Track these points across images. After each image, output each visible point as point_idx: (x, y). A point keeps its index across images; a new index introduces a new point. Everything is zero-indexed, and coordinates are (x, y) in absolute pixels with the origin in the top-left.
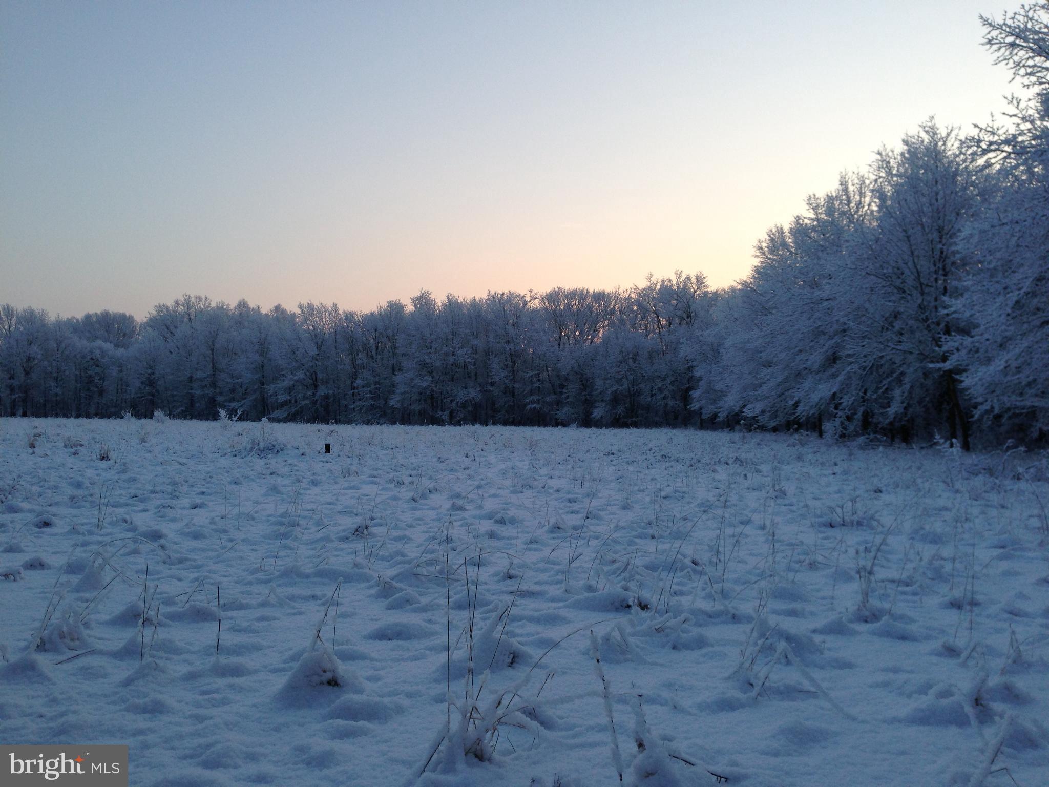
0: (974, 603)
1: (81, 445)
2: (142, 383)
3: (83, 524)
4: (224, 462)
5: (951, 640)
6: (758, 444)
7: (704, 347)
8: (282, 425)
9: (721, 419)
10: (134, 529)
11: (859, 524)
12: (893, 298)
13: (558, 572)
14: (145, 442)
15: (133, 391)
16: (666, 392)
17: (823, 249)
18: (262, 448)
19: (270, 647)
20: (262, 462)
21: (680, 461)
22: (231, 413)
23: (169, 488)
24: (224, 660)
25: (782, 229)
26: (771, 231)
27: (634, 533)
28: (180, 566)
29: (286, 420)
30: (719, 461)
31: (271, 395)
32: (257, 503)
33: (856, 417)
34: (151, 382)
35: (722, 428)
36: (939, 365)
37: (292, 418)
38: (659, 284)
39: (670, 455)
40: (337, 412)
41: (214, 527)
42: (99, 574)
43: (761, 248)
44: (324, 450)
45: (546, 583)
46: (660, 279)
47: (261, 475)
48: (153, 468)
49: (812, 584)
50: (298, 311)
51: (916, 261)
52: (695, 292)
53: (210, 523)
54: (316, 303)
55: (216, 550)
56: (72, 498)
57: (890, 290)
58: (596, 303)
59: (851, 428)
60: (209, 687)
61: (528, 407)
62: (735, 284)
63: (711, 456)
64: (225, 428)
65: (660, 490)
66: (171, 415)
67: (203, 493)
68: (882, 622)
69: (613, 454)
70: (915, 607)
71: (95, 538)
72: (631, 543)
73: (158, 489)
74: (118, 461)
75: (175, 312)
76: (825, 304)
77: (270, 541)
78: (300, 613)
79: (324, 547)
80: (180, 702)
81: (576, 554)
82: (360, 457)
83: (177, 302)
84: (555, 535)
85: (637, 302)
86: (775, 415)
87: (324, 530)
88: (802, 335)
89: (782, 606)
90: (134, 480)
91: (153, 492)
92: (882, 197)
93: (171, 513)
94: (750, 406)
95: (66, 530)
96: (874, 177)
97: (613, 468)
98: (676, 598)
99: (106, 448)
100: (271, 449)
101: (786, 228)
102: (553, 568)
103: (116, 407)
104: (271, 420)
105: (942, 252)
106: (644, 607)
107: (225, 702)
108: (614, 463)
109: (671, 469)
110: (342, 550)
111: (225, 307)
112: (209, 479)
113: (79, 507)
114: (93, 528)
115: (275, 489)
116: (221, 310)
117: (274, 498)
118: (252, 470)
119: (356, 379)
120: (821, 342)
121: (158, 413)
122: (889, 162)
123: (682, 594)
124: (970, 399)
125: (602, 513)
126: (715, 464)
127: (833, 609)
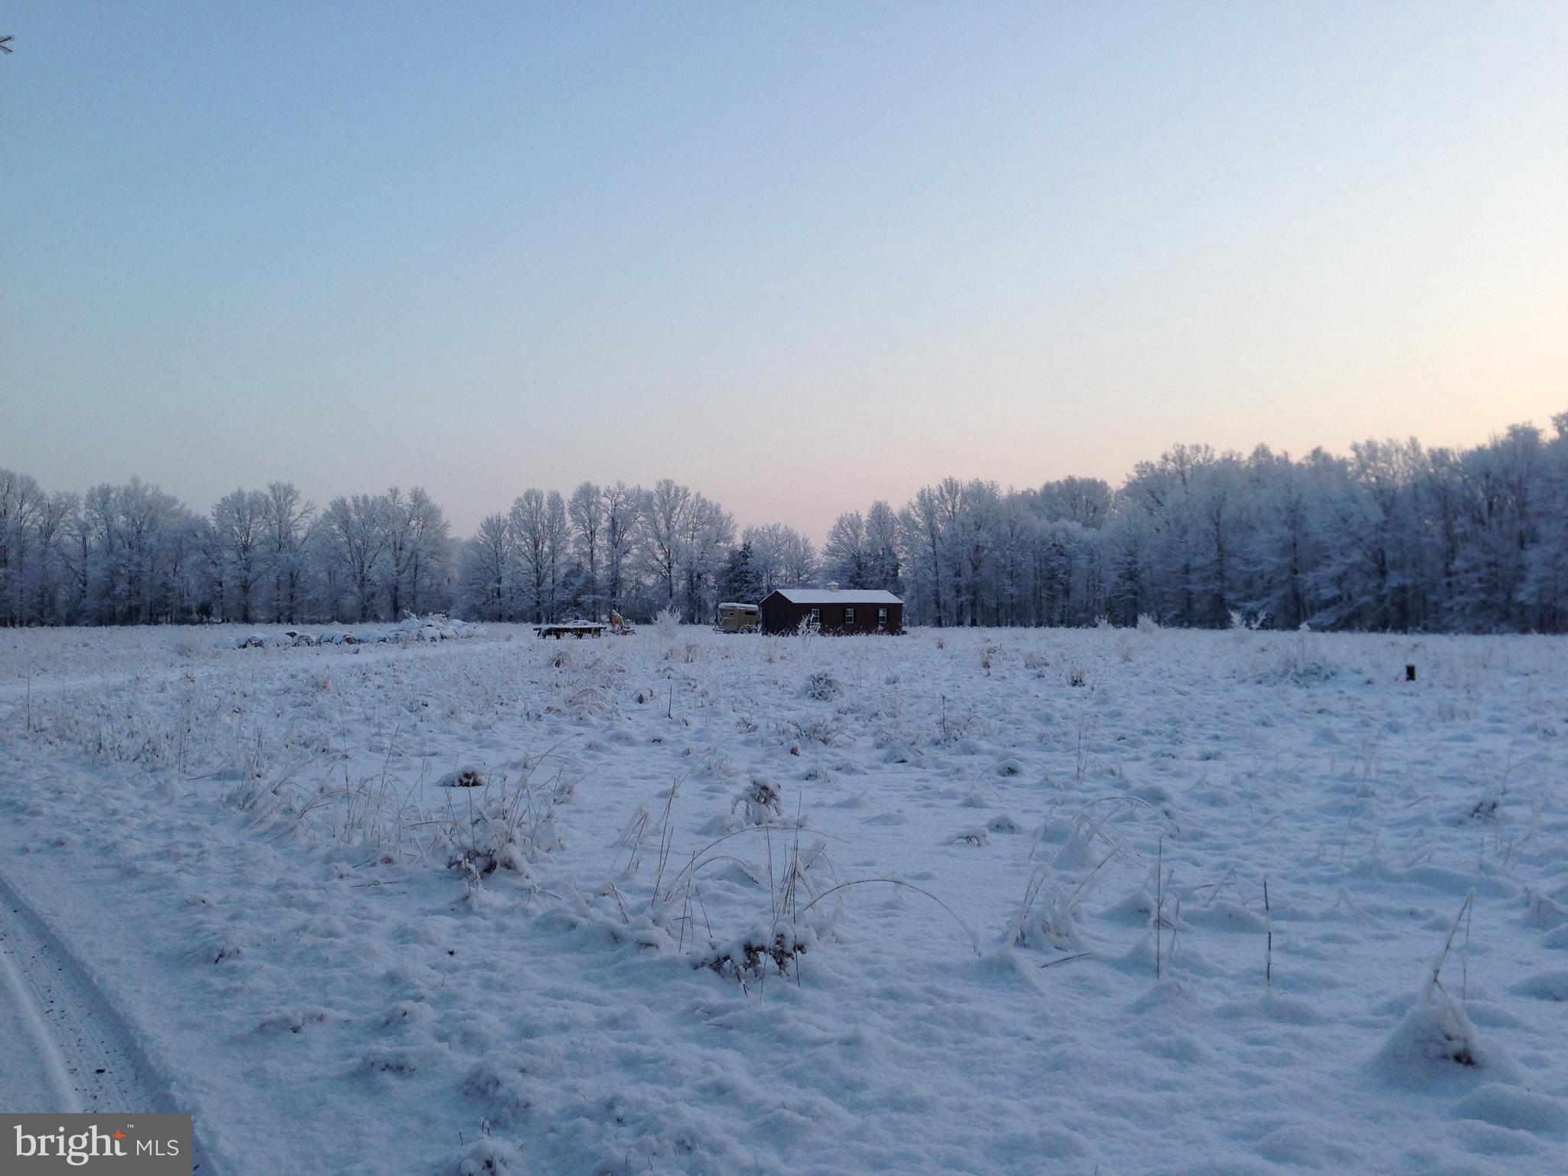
1: (1047, 665)
2: (1120, 577)
3: (1058, 774)
4: (1244, 692)
8: (1328, 635)
10: (1125, 785)
14: (1130, 660)
15: (1108, 590)
18: (1301, 672)
19: (1349, 985)
20: (1303, 693)
22: (1249, 617)
23: (1168, 728)
24: (1279, 996)
28: (1194, 844)
29: (1334, 628)
31: (1309, 590)
32: (1301, 756)
34: (1132, 575)
37: (1345, 624)
40: (1422, 614)
41: (1238, 789)
42: (1086, 845)
44: (1404, 675)
47: (1303, 713)
48: (1143, 698)
50: (1350, 455)
53: (1233, 783)
54: (1381, 440)
55: (1244, 825)
56: (1041, 737)
60: (1260, 1033)
64: (1241, 640)
66: (1159, 621)
67: (1217, 737)
71: (1075, 794)
73: (1151, 728)
74: (1095, 686)
75: (1162, 470)
77: (1327, 817)
78: (1396, 938)
79: (1421, 833)
80: (1219, 1049)
82: (1468, 687)
83: (1165, 457)
87: (1417, 806)
90: (1119, 714)
91: (1147, 733)
93: (1175, 765)
95: (1036, 781)
99: (1078, 668)
100: (1318, 673)
103: (1086, 611)
104: (1315, 628)
107: (1285, 1061)
110: (1455, 840)
111: (1235, 458)
112: (1224, 717)
113: (1050, 750)
114: (1071, 781)
115: (1328, 736)
116: (1229, 463)
117: (1326, 750)
118: (1288, 705)
119: (1453, 559)
121: (1144, 620)
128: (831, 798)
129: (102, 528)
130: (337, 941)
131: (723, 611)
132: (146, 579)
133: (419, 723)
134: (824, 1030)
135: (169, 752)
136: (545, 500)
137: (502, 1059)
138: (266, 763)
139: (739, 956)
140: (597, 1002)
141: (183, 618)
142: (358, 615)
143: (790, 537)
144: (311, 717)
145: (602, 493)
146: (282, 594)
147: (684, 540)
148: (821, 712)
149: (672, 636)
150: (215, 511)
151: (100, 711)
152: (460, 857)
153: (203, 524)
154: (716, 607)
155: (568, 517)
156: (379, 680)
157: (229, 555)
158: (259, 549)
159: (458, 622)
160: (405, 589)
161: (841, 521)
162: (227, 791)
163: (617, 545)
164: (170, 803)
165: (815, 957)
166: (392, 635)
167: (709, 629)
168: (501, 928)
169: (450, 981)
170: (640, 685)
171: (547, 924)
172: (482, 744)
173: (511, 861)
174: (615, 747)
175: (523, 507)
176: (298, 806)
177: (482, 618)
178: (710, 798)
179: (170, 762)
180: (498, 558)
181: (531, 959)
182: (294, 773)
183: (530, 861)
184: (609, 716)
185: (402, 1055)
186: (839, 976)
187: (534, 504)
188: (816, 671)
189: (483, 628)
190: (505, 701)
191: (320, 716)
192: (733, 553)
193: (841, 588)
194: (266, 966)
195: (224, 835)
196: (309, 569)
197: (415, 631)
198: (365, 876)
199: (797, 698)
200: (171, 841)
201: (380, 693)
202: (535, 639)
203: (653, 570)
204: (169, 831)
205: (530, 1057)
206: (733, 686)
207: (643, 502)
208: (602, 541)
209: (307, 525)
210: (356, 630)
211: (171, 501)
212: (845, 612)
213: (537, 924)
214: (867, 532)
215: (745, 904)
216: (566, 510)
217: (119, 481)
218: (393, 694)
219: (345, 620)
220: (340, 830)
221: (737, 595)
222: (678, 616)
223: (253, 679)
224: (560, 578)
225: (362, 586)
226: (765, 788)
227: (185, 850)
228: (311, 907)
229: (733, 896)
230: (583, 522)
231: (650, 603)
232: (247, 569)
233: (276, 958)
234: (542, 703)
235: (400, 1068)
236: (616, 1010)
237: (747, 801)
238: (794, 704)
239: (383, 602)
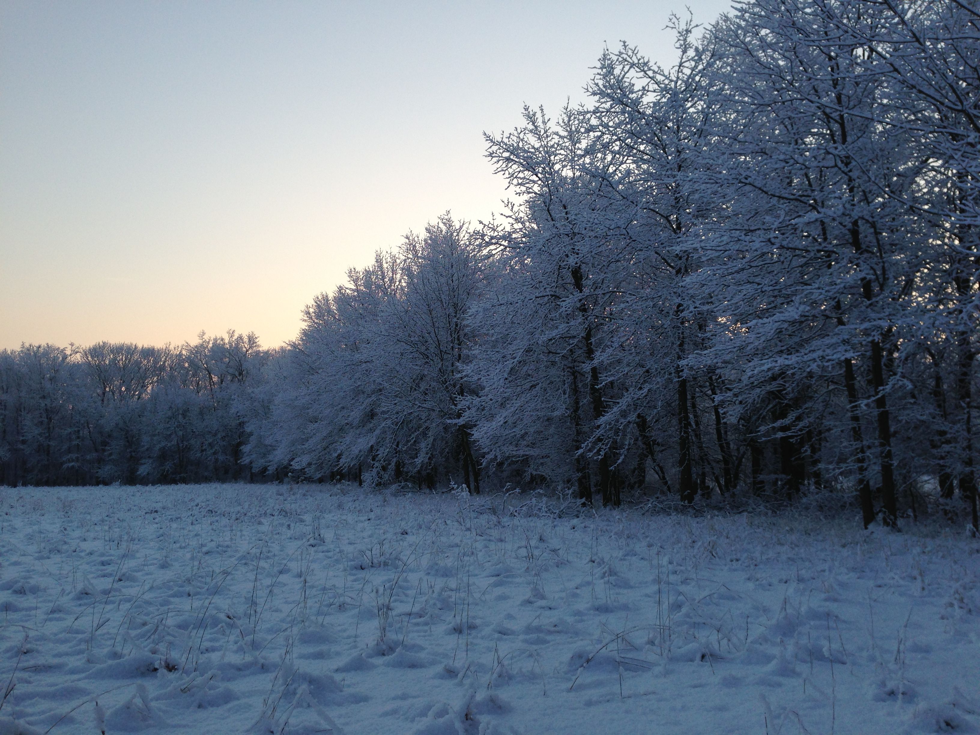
0: (472, 627)
5: (451, 662)
6: (304, 495)
7: (255, 404)
9: (270, 472)
11: (386, 564)
12: (419, 363)
13: (81, 641)
16: (216, 447)
17: (362, 316)
21: (226, 515)
25: (327, 296)
26: (318, 298)
27: (171, 592)
30: (265, 514)
33: (389, 467)
35: (272, 481)
36: (456, 421)
38: (211, 343)
39: (216, 510)
43: (308, 313)
45: (67, 654)
46: (213, 337)
49: (339, 625)
51: (437, 331)
52: (247, 351)
57: (416, 355)
58: (145, 359)
59: (386, 476)
61: (65, 466)
62: (284, 345)
63: (257, 508)
65: (202, 545)
68: (396, 654)
69: (156, 512)
70: (425, 636)
72: (166, 603)
76: (364, 365)
81: (101, 620)
84: (81, 602)
85: (188, 359)
86: (320, 467)
88: (344, 394)
89: (311, 649)
92: (410, 275)
94: (297, 460)
96: (404, 258)
97: (156, 526)
98: (206, 655)
101: (331, 296)
102: (75, 638)
105: (457, 325)
106: (171, 668)
108: (156, 521)
109: (217, 524)
120: (361, 400)
122: (415, 246)
123: (213, 650)
124: (479, 449)
125: (139, 574)
126: (261, 516)
127: (355, 647)
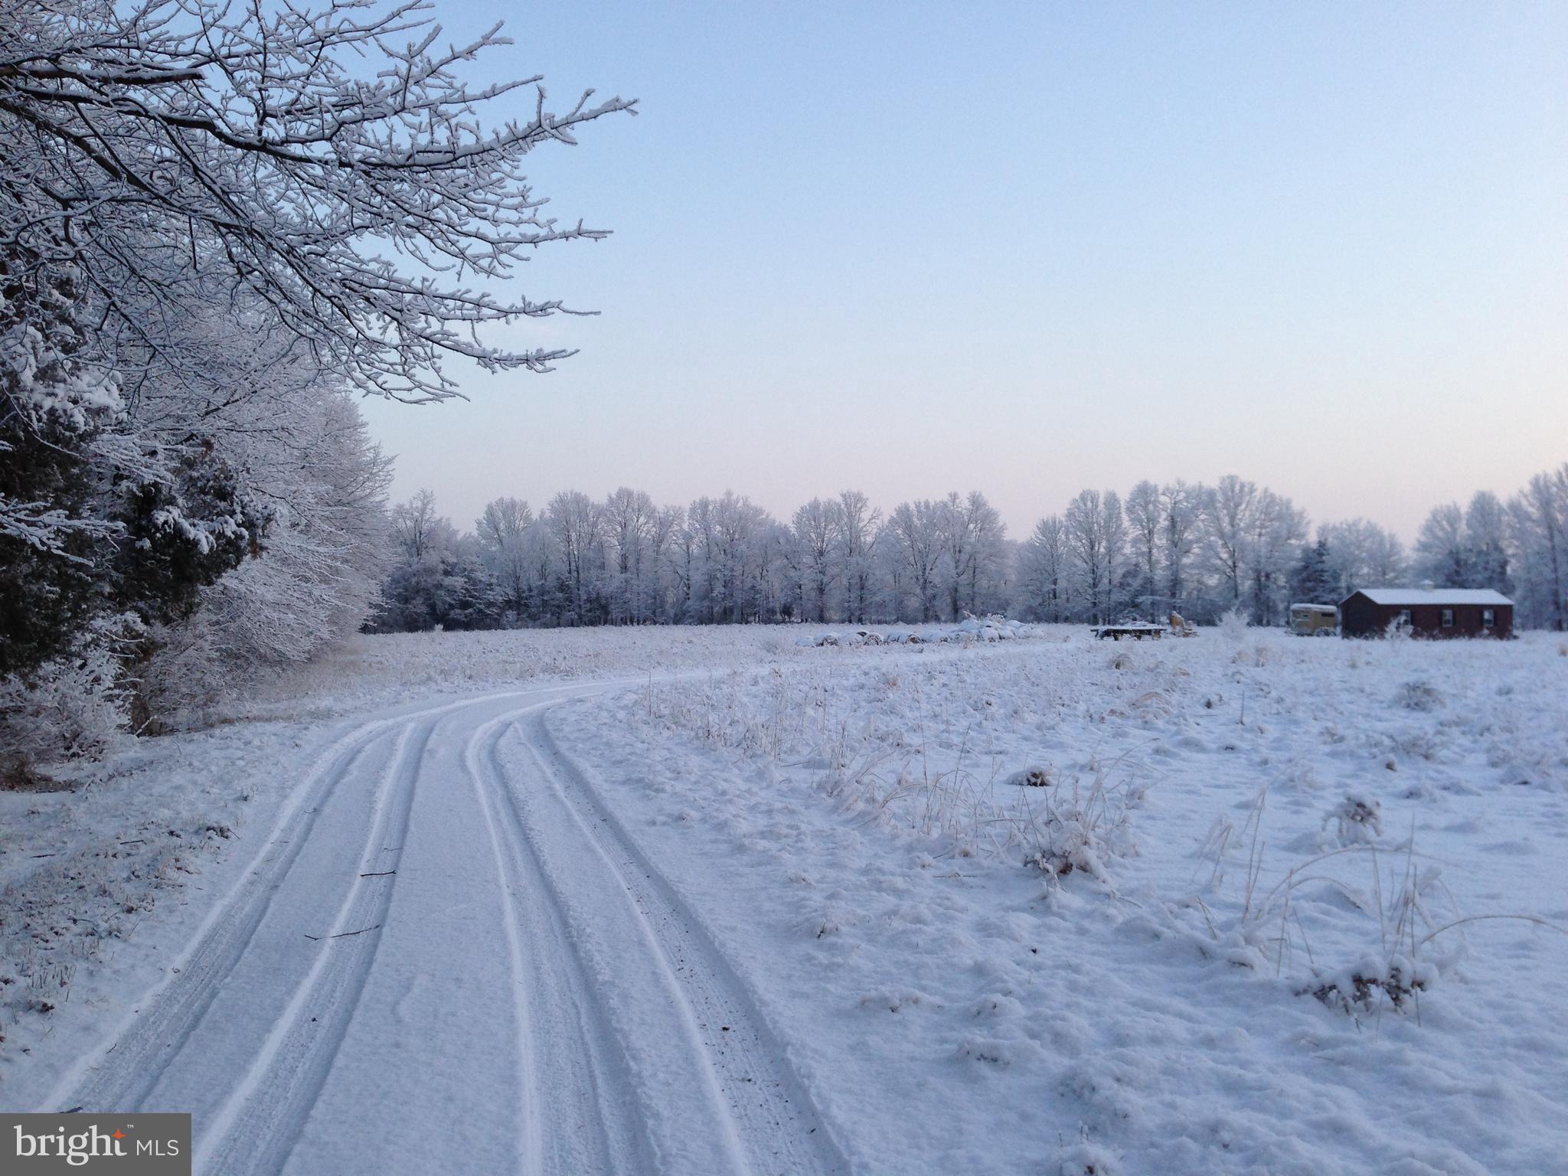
128: (1441, 820)
129: (702, 537)
130: (925, 927)
131: (1296, 613)
132: (738, 582)
133: (984, 722)
134: (1454, 1077)
135: (765, 741)
136: (1101, 500)
137: (1097, 1063)
138: (848, 753)
139: (1348, 987)
140: (1189, 1019)
141: (769, 618)
142: (921, 616)
143: (1373, 532)
144: (884, 713)
145: (1160, 492)
146: (853, 596)
147: (1250, 538)
148: (1420, 724)
149: (1238, 638)
150: (795, 519)
151: (706, 701)
152: (1038, 856)
153: (785, 531)
154: (1287, 608)
155: (1124, 516)
156: (943, 679)
157: (807, 560)
158: (833, 554)
159: (1016, 623)
160: (964, 591)
161: (1435, 514)
162: (816, 779)
163: (1177, 545)
164: (768, 787)
165: (1439, 995)
166: (953, 635)
167: (1280, 631)
168: (1082, 932)
169: (1036, 979)
170: (1206, 688)
171: (1131, 931)
172: (1047, 745)
173: (1087, 863)
174: (1184, 753)
175: (1078, 508)
176: (880, 796)
177: (1039, 619)
178: (1296, 812)
179: (767, 750)
180: (1054, 558)
181: (1116, 965)
182: (874, 765)
183: (1106, 865)
184: (1176, 720)
185: (995, 1047)
186: (1467, 1020)
187: (1089, 504)
188: (1412, 678)
189: (1040, 629)
190: (1067, 702)
191: (892, 711)
192: (1306, 550)
193: (1437, 587)
194: (863, 945)
195: (815, 820)
196: (877, 572)
197: (974, 632)
198: (944, 867)
199: (1389, 707)
200: (772, 822)
201: (945, 692)
202: (1094, 641)
203: (1217, 570)
204: (770, 812)
205: (1126, 1067)
206: (1311, 693)
207: (1205, 500)
208: (1161, 540)
209: (875, 531)
210: (920, 630)
211: (758, 511)
212: (1441, 615)
213: (1118, 930)
214: (1467, 524)
215: (1346, 930)
216: (1123, 509)
217: (716, 495)
218: (959, 693)
219: (910, 620)
220: (919, 822)
221: (1312, 595)
222: (1245, 617)
223: (831, 675)
224: (1117, 578)
225: (924, 588)
226: (1361, 805)
227: (785, 831)
228: (898, 893)
229: (1332, 921)
230: (1141, 521)
231: (1212, 603)
232: (822, 573)
233: (871, 939)
234: (1104, 705)
235: (995, 1060)
236: (1214, 1030)
237: (1340, 818)
238: (1386, 714)
239: (944, 604)
